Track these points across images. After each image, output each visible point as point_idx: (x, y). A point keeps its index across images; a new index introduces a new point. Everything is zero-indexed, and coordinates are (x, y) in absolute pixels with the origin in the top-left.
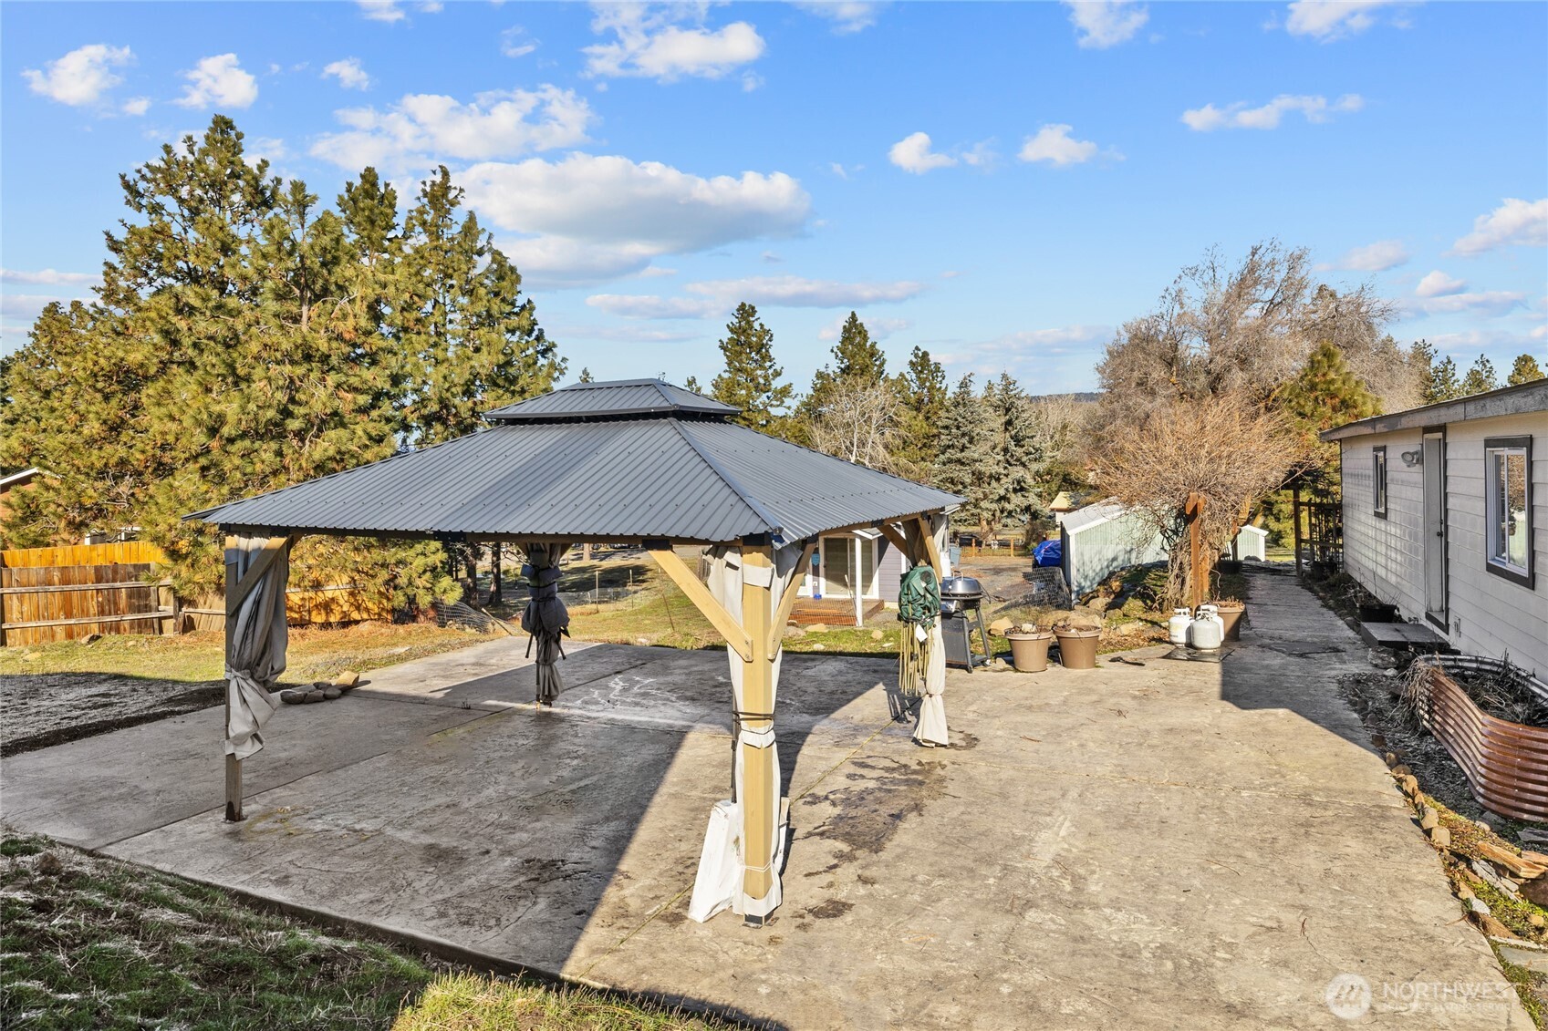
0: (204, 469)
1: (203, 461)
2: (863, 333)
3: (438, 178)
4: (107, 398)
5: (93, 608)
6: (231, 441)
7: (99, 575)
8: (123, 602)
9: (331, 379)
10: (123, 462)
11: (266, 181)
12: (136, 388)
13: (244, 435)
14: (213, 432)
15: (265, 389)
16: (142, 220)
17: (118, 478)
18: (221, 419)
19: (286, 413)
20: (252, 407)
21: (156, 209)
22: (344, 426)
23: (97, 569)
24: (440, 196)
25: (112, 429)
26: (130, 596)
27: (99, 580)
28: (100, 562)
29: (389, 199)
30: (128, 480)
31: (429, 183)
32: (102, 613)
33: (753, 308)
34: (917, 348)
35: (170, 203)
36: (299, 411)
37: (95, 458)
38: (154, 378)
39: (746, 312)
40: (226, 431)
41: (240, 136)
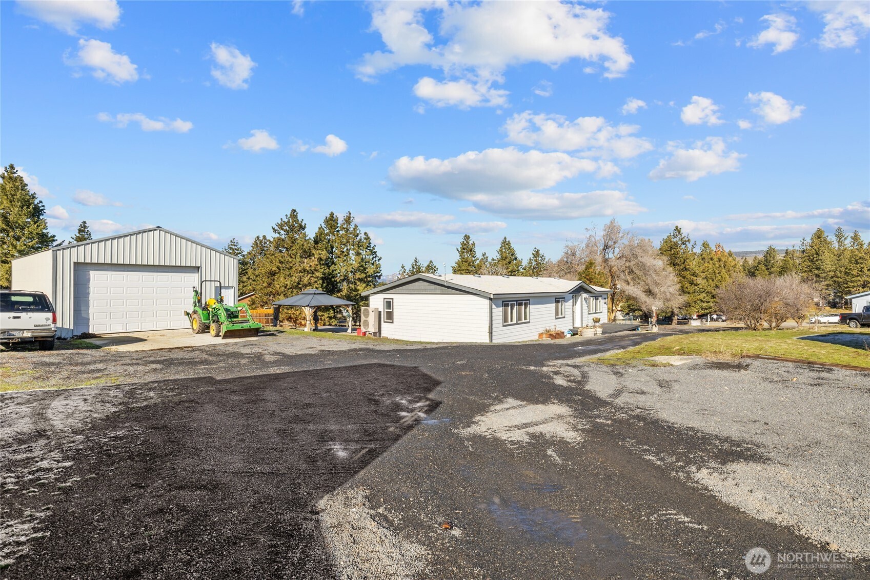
0: (284, 295)
1: (284, 293)
2: (509, 244)
3: (348, 215)
4: (268, 277)
5: (265, 322)
6: (289, 289)
7: (266, 315)
8: (270, 321)
9: (310, 275)
10: (271, 292)
11: (303, 224)
12: (274, 275)
13: (291, 288)
14: (285, 287)
15: (295, 279)
16: (277, 235)
17: (270, 296)
18: (287, 285)
19: (299, 284)
20: (292, 282)
21: (279, 233)
22: (311, 286)
23: (265, 314)
24: (348, 220)
25: (269, 284)
26: (271, 320)
27: (265, 316)
28: (266, 313)
29: (336, 221)
30: (272, 296)
31: (345, 216)
32: (266, 323)
33: (469, 236)
34: (535, 248)
35: (282, 232)
36: (302, 283)
37: (266, 291)
38: (278, 273)
39: (467, 237)
40: (288, 287)
41: (297, 213)
